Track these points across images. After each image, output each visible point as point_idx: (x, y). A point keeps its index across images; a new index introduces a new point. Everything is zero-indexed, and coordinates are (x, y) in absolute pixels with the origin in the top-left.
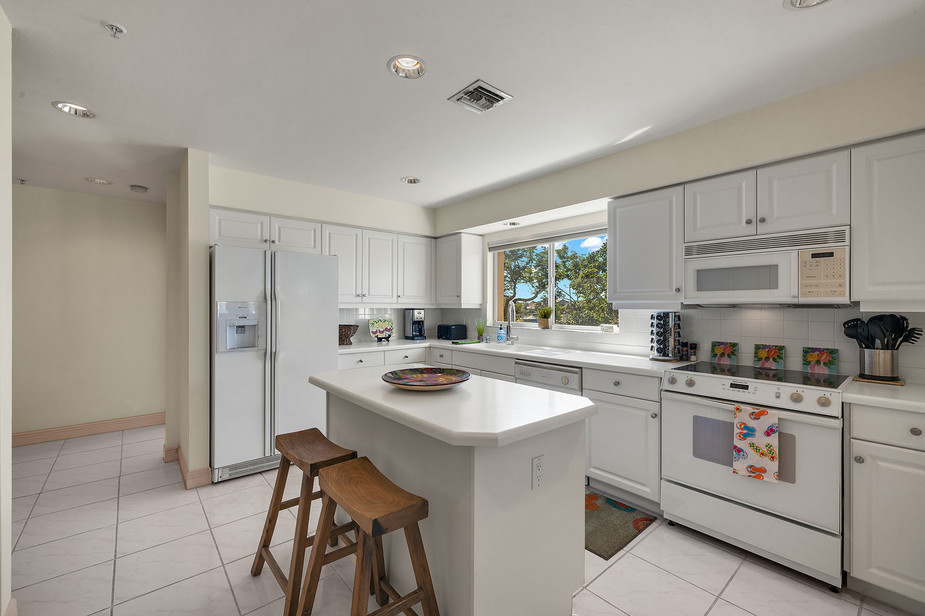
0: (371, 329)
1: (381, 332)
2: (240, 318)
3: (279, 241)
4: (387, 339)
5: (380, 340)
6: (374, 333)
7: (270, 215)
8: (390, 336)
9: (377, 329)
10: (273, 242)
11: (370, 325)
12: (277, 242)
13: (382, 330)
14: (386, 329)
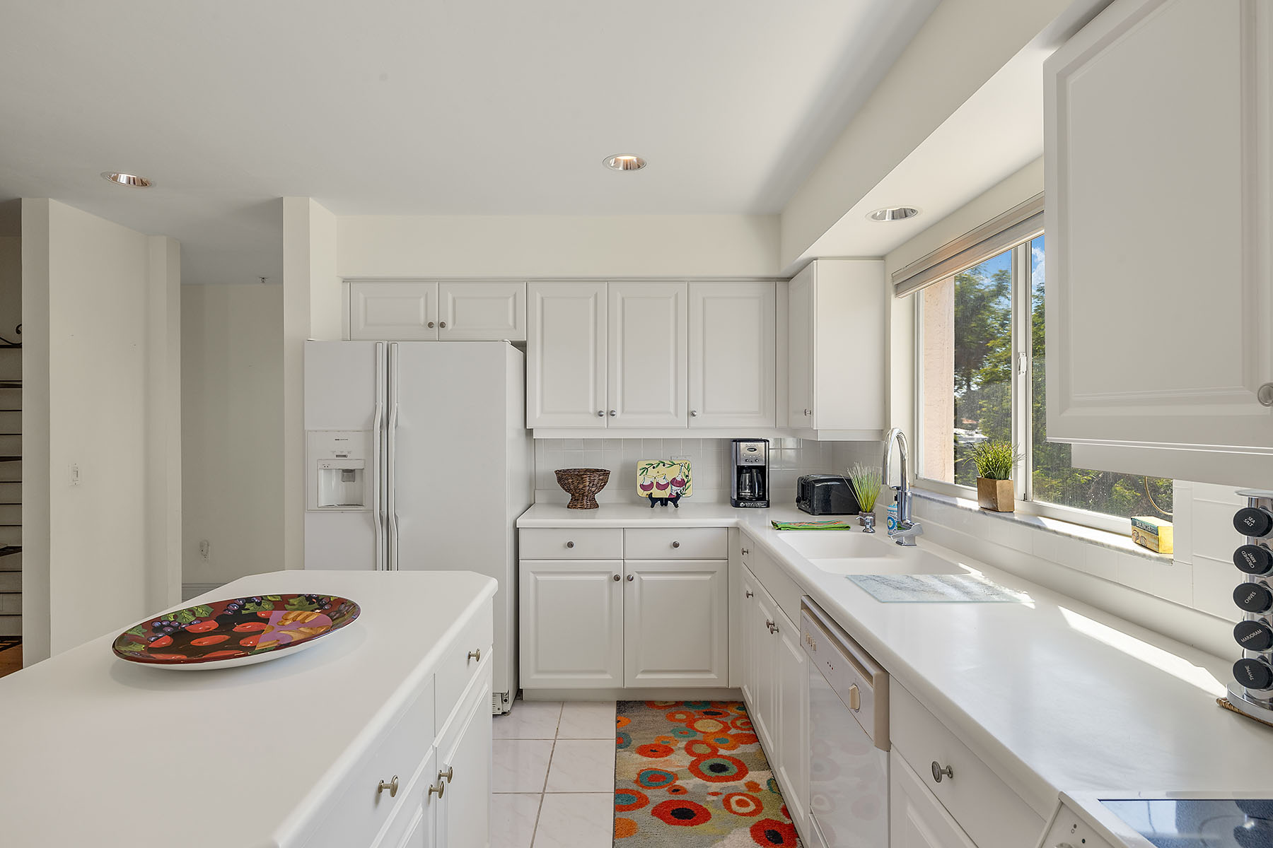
0: (640, 480)
1: (663, 487)
2: (337, 456)
3: (454, 323)
4: (675, 500)
5: (654, 501)
6: (643, 487)
7: (440, 281)
8: (678, 496)
9: (652, 480)
10: (442, 325)
11: (639, 472)
12: (449, 325)
13: (663, 482)
14: (674, 482)
